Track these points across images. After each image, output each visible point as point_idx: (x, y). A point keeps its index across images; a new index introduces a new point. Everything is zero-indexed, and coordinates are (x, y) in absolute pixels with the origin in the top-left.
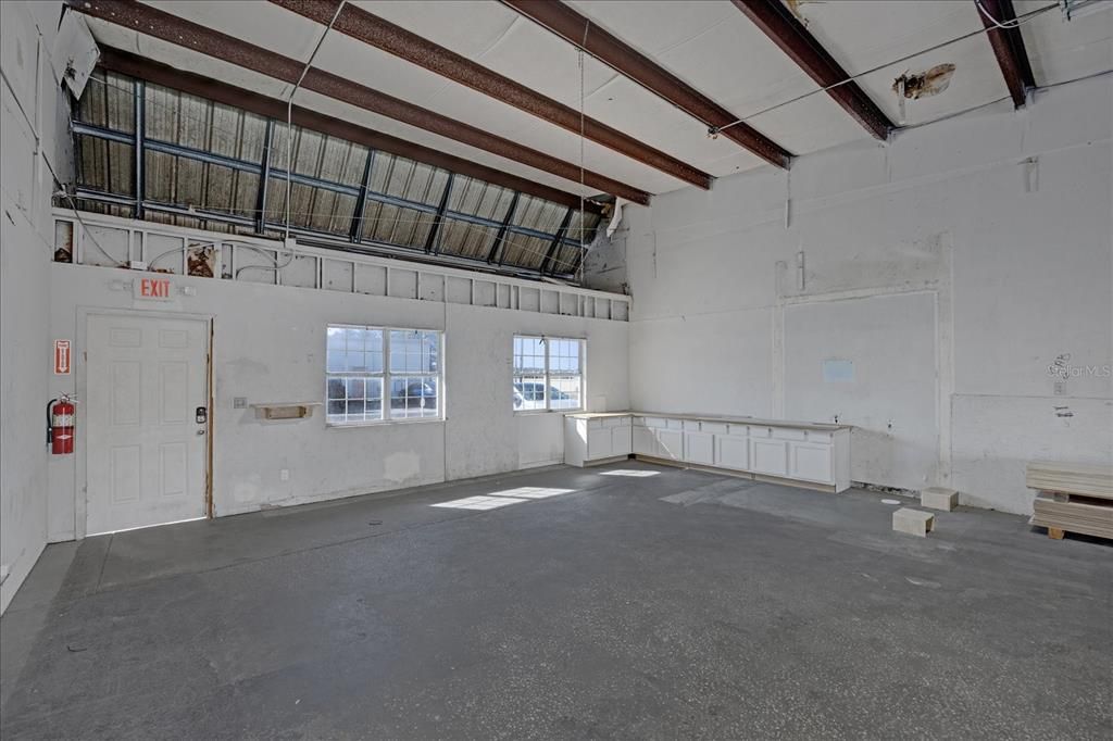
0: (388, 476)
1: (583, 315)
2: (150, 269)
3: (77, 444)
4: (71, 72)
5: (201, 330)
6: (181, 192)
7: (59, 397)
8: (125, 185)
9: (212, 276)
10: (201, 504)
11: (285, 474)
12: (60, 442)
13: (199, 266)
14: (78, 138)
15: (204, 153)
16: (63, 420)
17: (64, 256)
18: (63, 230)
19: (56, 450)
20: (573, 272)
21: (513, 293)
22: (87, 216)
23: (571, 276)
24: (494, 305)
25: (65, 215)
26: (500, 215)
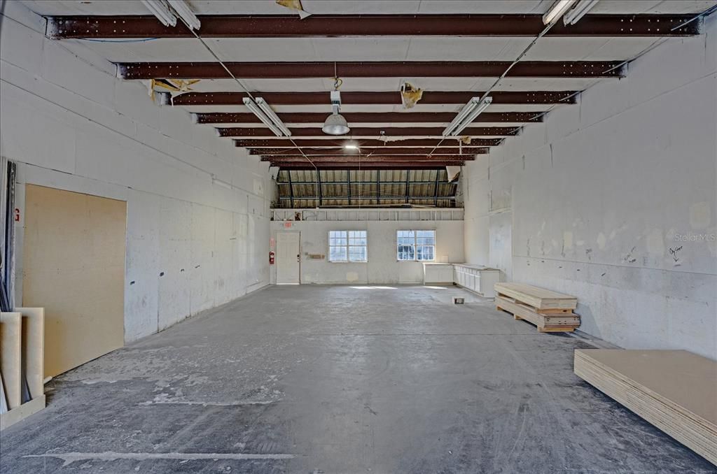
0: (347, 279)
1: (434, 220)
2: (287, 220)
3: (275, 262)
4: (273, 176)
5: (298, 234)
7: (272, 251)
8: (289, 194)
9: (300, 220)
10: (298, 280)
11: (317, 275)
12: (271, 261)
13: (297, 218)
14: (279, 186)
15: (304, 182)
16: (272, 257)
17: (272, 219)
18: (272, 213)
19: (271, 263)
20: (454, 195)
21: (396, 214)
22: (276, 209)
23: (453, 197)
24: (388, 220)
25: (272, 210)
26: (404, 179)
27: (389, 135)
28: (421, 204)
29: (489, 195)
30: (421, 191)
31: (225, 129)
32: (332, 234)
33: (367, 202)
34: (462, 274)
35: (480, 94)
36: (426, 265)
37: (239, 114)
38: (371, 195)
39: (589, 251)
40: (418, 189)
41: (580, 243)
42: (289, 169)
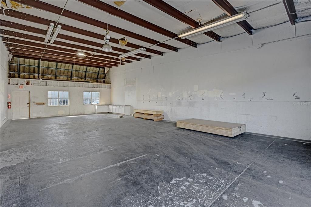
0: (58, 114)
1: (99, 88)
2: (21, 85)
3: (11, 107)
4: (9, 60)
5: (28, 92)
6: (25, 71)
7: (9, 102)
8: (17, 71)
9: (29, 85)
10: (28, 116)
11: (41, 113)
12: (9, 107)
13: (27, 84)
14: (10, 66)
15: (29, 65)
16: (9, 104)
17: (9, 84)
18: (9, 80)
19: (9, 108)
20: (104, 79)
21: (83, 85)
22: (12, 78)
23: (104, 80)
24: (79, 87)
25: (9, 78)
26: (85, 70)
27: (98, 52)
28: (93, 81)
29: (125, 80)
30: (92, 76)
31: (5, 30)
32: (49, 93)
33: (65, 78)
34: (112, 109)
35: (144, 48)
36: (97, 106)
37: (27, 27)
38: (68, 75)
39: (166, 97)
40: (90, 75)
41: (163, 95)
42: (19, 57)
